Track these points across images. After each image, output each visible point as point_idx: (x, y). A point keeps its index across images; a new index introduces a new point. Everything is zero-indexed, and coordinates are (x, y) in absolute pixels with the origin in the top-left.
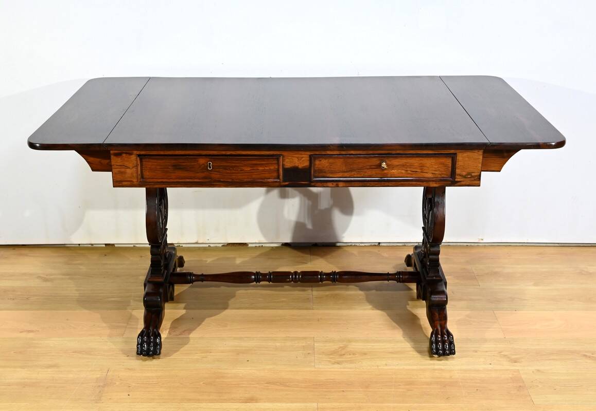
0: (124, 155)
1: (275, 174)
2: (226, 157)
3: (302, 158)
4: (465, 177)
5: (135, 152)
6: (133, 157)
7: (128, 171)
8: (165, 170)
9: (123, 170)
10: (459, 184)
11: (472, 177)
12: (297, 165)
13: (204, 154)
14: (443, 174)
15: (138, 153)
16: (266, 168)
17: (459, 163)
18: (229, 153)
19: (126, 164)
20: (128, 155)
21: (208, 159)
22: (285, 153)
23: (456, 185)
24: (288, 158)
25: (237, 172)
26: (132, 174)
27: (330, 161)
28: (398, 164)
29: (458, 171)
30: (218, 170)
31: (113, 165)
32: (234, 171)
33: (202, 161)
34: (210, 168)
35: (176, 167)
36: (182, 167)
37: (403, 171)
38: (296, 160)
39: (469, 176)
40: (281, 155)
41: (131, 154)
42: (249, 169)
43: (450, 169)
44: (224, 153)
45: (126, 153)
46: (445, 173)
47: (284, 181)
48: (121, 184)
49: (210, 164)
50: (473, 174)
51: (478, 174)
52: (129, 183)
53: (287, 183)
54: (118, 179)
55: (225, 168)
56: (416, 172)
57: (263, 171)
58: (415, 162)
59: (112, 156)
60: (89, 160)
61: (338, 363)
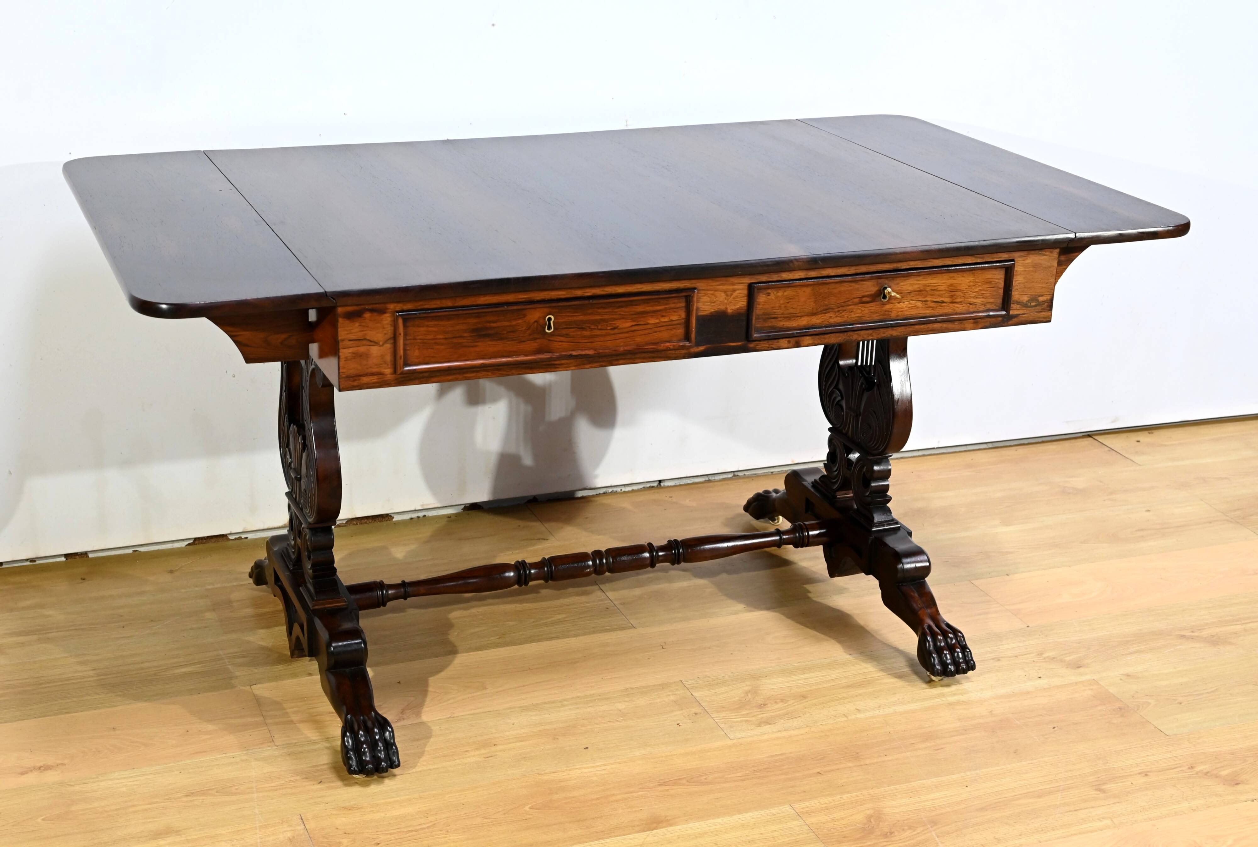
0: (367, 315)
1: (680, 331)
2: (586, 302)
3: (734, 291)
4: (1025, 305)
5: (392, 306)
6: (387, 319)
7: (375, 350)
8: (455, 341)
9: (362, 349)
10: (1015, 320)
11: (1039, 304)
12: (722, 307)
13: (538, 299)
14: (988, 303)
15: (399, 307)
16: (663, 320)
17: (1018, 280)
18: (589, 292)
19: (372, 335)
20: (375, 314)
21: (546, 310)
22: (700, 284)
23: (1010, 322)
24: (706, 295)
25: (604, 332)
26: (382, 356)
27: (786, 294)
28: (910, 288)
29: (1016, 295)
30: (564, 332)
31: (343, 340)
32: (598, 332)
33: (534, 315)
34: (549, 328)
35: (480, 333)
36: (489, 332)
37: (919, 304)
38: (721, 297)
39: (1033, 304)
40: (695, 288)
41: (382, 312)
42: (629, 324)
43: (1001, 291)
44: (579, 293)
45: (372, 311)
46: (992, 300)
47: (698, 344)
48: (355, 383)
49: (550, 319)
50: (1041, 299)
51: (1049, 297)
52: (374, 379)
53: (701, 348)
54: (352, 372)
55: (580, 326)
56: (943, 302)
57: (657, 325)
58: (940, 282)
59: (341, 320)
60: (238, 339)
61: (768, 723)
